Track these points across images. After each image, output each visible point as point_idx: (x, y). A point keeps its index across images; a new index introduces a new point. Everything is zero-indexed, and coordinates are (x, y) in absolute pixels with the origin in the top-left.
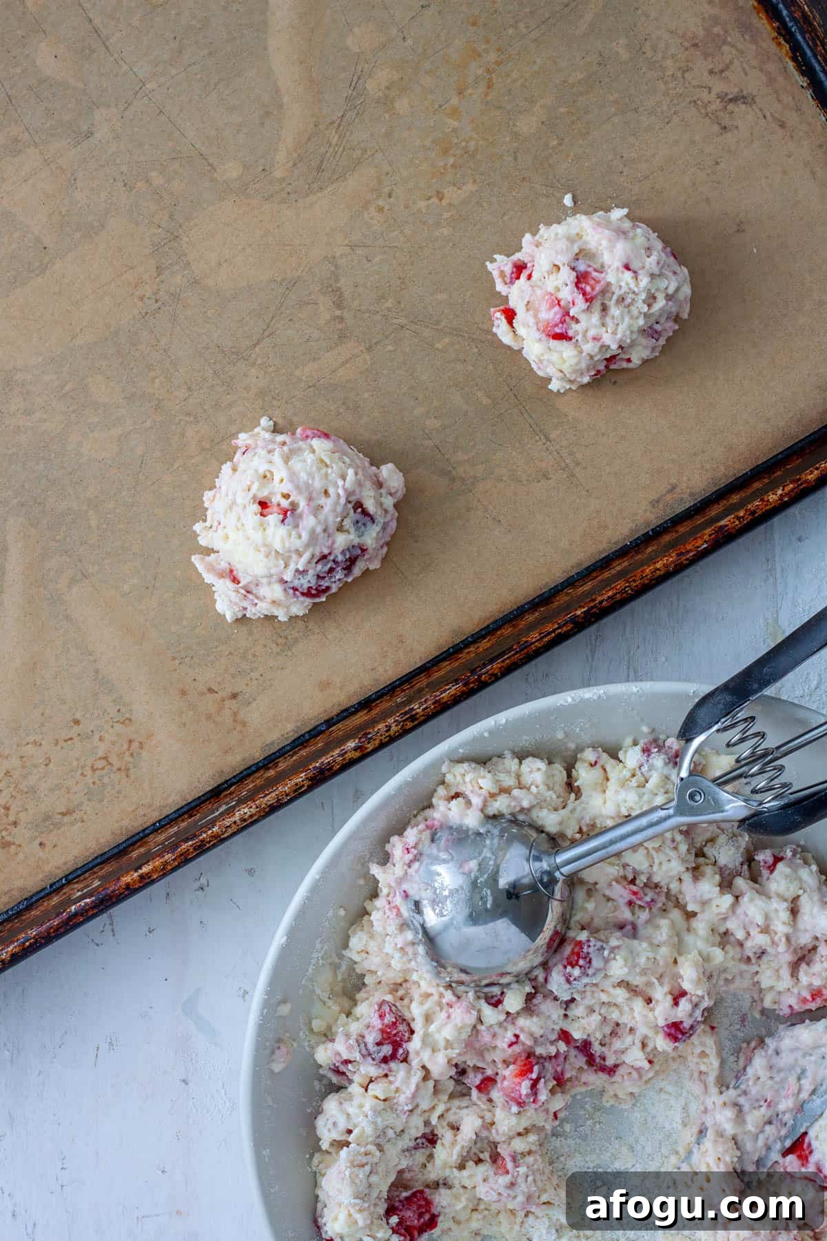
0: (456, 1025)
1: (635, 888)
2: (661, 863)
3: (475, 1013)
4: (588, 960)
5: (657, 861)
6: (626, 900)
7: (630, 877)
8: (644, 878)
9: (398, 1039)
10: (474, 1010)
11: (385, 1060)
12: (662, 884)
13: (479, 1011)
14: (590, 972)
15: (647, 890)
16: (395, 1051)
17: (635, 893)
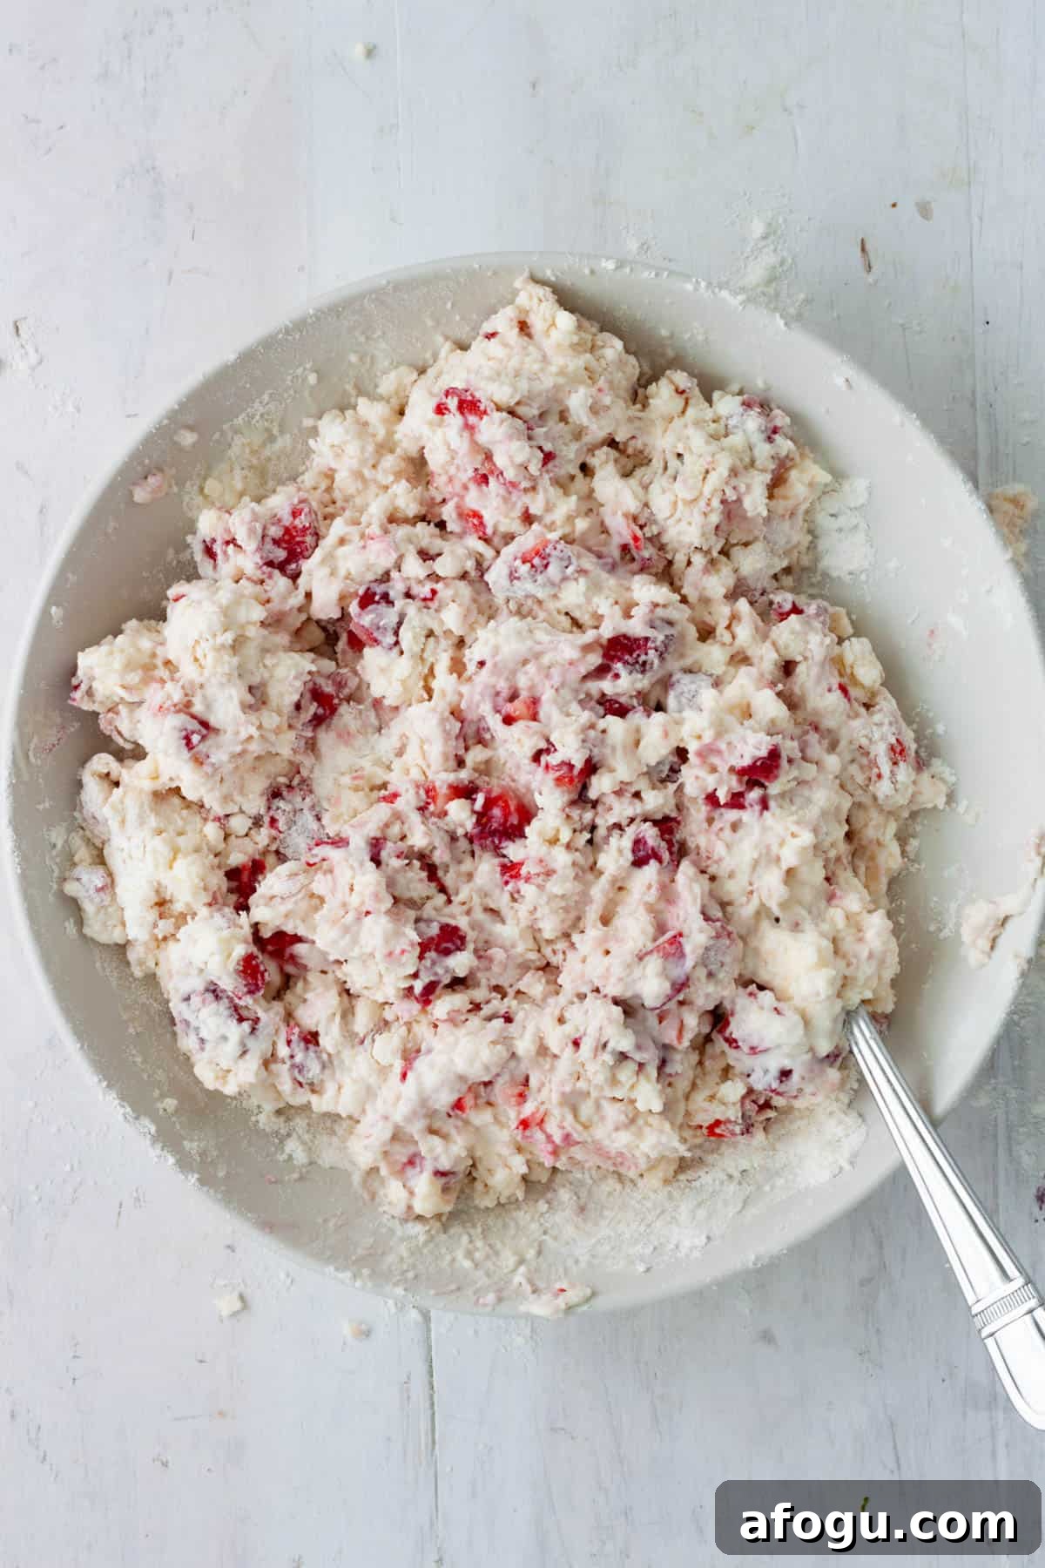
0: (368, 560)
1: (639, 533)
2: (680, 520)
3: (395, 556)
4: (545, 562)
5: (678, 515)
6: (623, 542)
7: (642, 521)
8: (655, 530)
9: (299, 550)
10: (395, 551)
11: (270, 564)
12: (669, 547)
13: (401, 557)
14: (540, 578)
15: (649, 545)
16: (287, 561)
17: (636, 539)
